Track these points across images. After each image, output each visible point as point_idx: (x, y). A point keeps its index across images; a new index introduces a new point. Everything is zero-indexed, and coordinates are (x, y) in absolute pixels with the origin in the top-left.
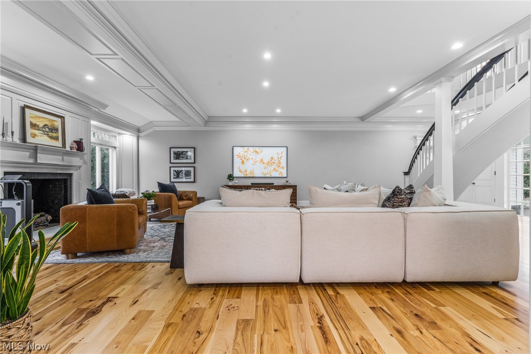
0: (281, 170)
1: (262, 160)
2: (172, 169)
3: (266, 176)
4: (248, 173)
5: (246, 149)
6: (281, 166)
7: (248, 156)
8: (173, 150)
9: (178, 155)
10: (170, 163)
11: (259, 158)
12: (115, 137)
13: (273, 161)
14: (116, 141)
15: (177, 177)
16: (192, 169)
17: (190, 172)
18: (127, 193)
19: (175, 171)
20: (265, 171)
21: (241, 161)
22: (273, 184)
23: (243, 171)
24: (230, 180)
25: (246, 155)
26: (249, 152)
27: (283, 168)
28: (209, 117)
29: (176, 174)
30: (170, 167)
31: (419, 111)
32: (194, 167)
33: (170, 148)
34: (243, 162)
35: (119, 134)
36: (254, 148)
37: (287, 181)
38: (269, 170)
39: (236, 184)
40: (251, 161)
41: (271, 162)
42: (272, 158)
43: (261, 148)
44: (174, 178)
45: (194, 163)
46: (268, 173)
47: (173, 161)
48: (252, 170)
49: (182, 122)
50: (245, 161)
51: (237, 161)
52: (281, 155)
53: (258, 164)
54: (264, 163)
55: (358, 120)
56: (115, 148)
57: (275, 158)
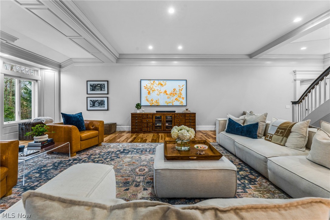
0: (181, 100)
1: (165, 92)
2: (89, 99)
3: (168, 105)
4: (153, 102)
5: (152, 82)
6: (182, 97)
7: (154, 87)
8: (89, 83)
9: (94, 88)
10: (87, 94)
11: (163, 89)
12: (37, 71)
13: (175, 92)
14: (38, 75)
15: (93, 106)
16: (106, 99)
17: (104, 102)
18: (44, 121)
19: (91, 100)
20: (168, 101)
21: (148, 92)
22: (175, 111)
23: (150, 100)
24: (138, 108)
25: (152, 87)
26: (155, 85)
27: (183, 98)
28: (120, 54)
29: (92, 103)
30: (87, 97)
31: (304, 48)
32: (108, 97)
33: (87, 81)
34: (149, 93)
35: (41, 69)
36: (160, 81)
37: (187, 110)
38: (171, 99)
39: (143, 112)
40: (156, 92)
41: (174, 93)
42: (174, 90)
43: (165, 81)
44: (90, 107)
45: (108, 94)
46: (170, 102)
47: (89, 92)
48: (157, 100)
49: (97, 59)
50: (151, 92)
51: (144, 92)
52: (182, 88)
53: (162, 94)
54: (167, 94)
55: (247, 57)
56: (37, 81)
57: (177, 90)
